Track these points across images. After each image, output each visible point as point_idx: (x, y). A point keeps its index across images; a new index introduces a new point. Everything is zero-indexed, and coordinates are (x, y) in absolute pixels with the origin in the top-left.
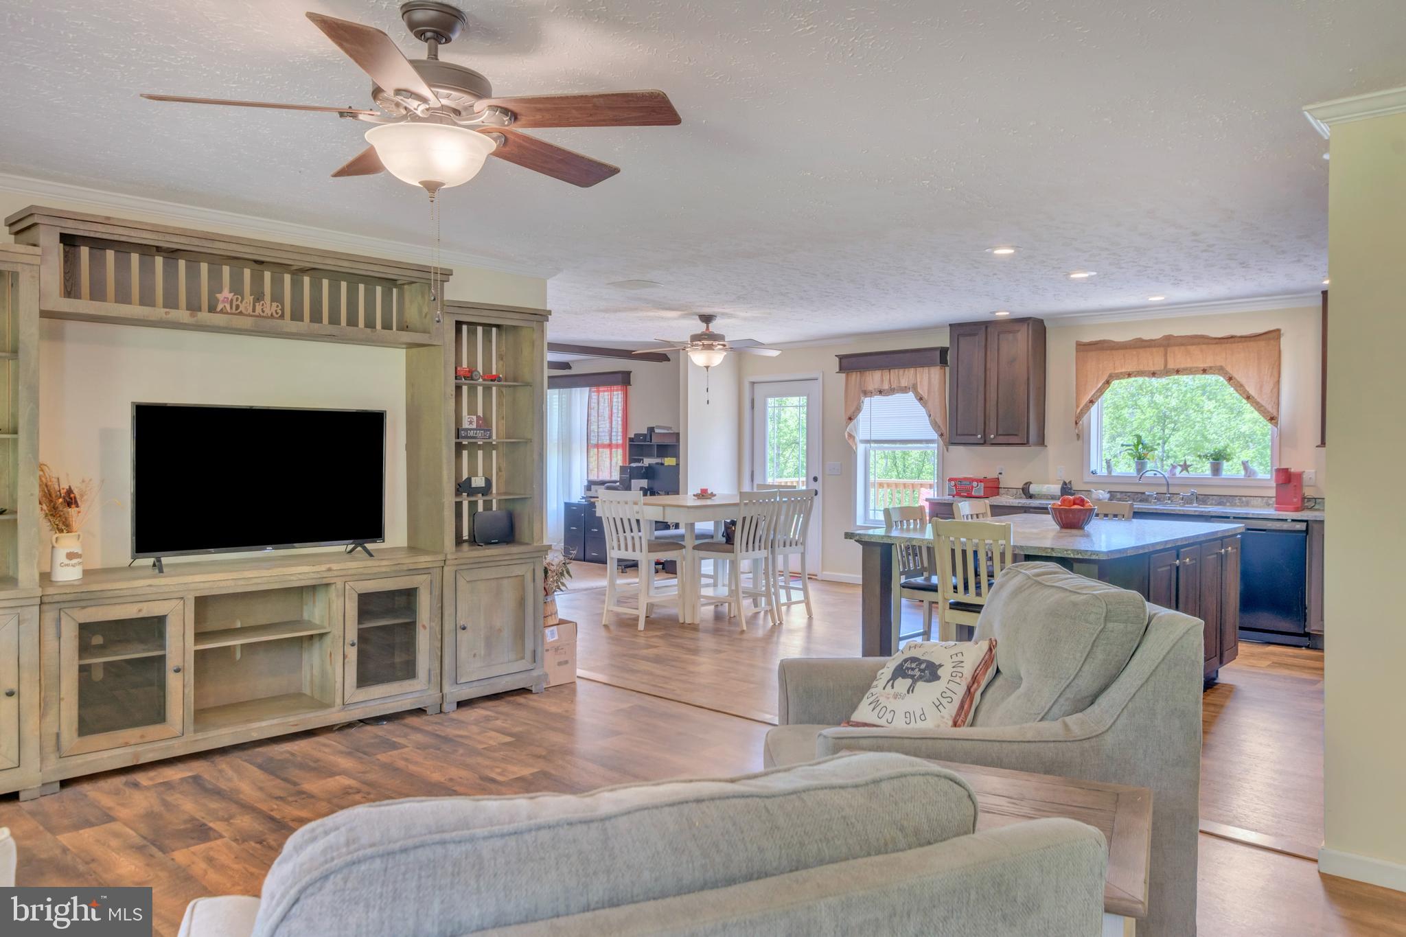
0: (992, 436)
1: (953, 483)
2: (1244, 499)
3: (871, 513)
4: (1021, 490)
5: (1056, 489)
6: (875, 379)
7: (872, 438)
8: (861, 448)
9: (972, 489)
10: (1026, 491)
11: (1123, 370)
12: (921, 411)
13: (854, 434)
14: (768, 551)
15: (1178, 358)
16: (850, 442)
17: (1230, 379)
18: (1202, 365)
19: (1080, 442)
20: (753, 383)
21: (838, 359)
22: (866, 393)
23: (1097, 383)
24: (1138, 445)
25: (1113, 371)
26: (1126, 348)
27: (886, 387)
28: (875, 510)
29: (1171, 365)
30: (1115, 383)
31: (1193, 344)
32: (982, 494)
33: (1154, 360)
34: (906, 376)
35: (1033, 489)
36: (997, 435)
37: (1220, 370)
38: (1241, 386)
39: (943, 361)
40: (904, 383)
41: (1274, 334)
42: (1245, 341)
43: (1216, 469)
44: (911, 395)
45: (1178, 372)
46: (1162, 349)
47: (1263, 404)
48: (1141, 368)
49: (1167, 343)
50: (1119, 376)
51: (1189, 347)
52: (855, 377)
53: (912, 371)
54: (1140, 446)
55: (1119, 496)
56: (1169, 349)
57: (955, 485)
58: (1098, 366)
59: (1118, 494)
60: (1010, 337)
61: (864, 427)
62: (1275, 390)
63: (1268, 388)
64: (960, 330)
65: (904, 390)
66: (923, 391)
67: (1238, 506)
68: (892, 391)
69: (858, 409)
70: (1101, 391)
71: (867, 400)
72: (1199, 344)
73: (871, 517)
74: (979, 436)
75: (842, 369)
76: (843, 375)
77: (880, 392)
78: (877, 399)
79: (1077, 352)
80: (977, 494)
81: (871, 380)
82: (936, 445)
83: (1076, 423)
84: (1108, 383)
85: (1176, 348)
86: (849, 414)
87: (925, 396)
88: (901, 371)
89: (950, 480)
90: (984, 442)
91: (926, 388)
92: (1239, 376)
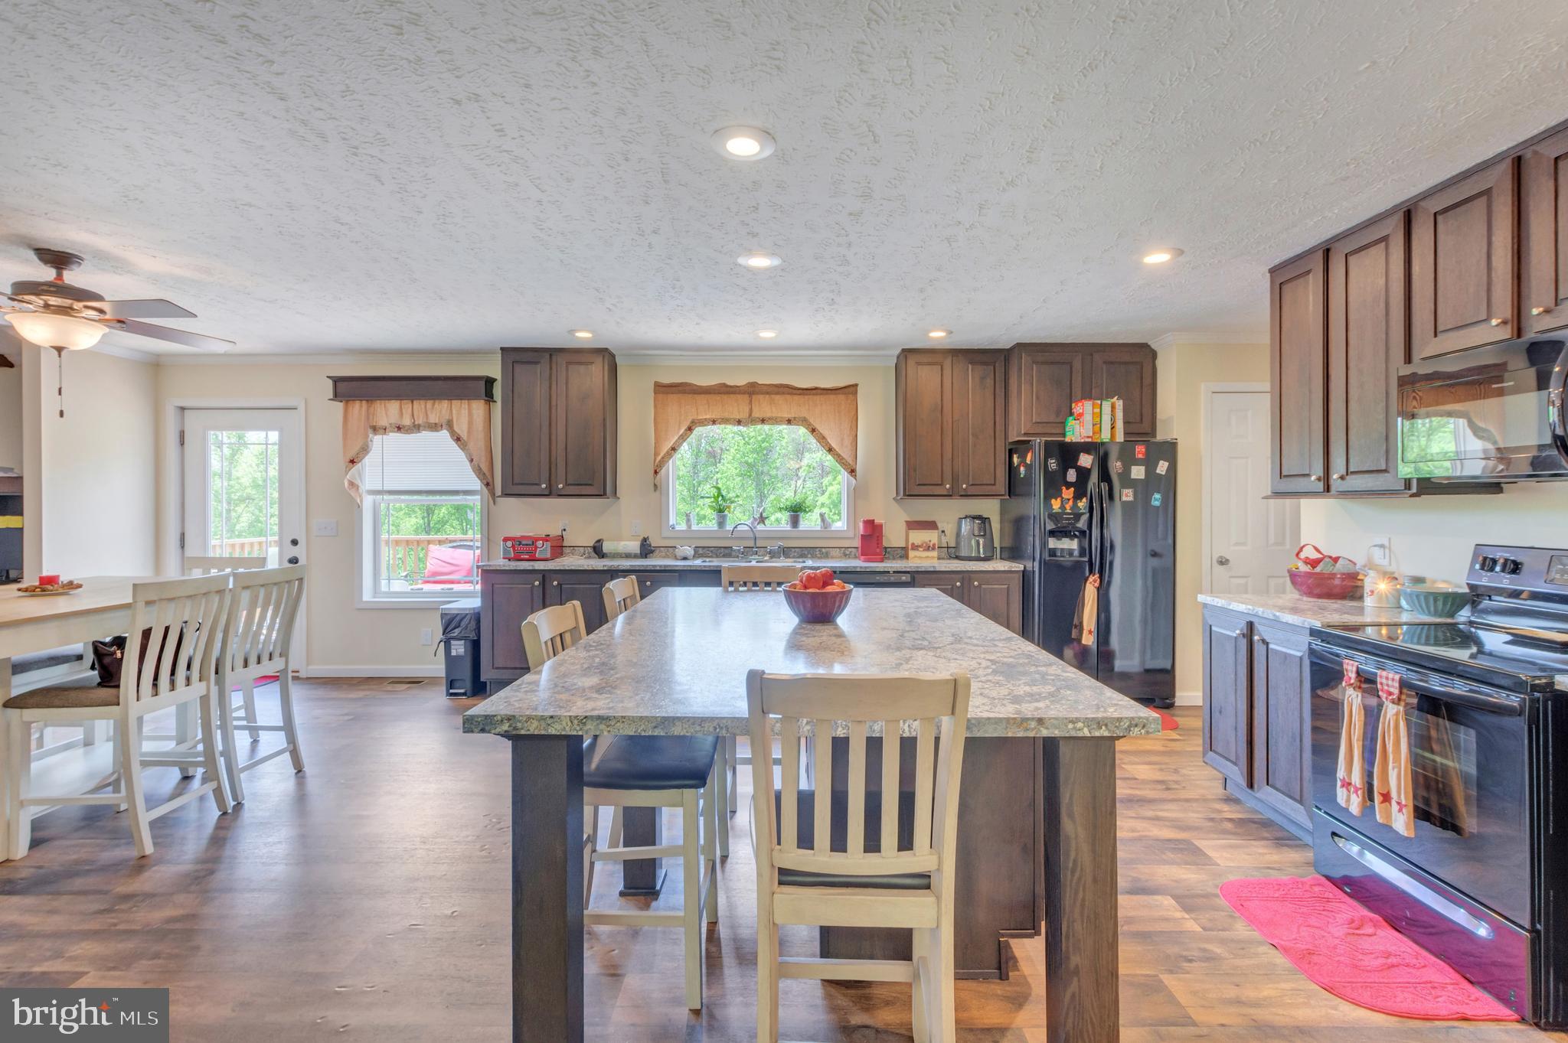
0: (561, 486)
1: (509, 544)
2: (824, 550)
3: (384, 583)
4: (590, 549)
5: (634, 546)
6: (389, 411)
7: (385, 488)
8: (368, 502)
9: (536, 550)
10: (598, 550)
11: (708, 417)
12: (460, 455)
13: (358, 482)
14: (208, 681)
15: (762, 407)
16: (353, 493)
17: (813, 431)
18: (787, 416)
19: (658, 492)
20: (183, 409)
21: (330, 383)
22: (375, 429)
23: (679, 429)
24: (718, 497)
25: (695, 417)
26: (710, 393)
27: (407, 421)
28: (389, 579)
29: (756, 414)
30: (698, 431)
31: (777, 393)
32: (549, 556)
33: (738, 407)
34: (440, 410)
35: (607, 547)
36: (567, 484)
37: (804, 422)
38: (824, 438)
39: (489, 396)
40: (433, 418)
41: (852, 389)
42: (827, 394)
43: (795, 522)
44: (445, 434)
45: (763, 421)
46: (747, 396)
47: (844, 457)
48: (726, 415)
49: (752, 390)
50: (703, 423)
51: (773, 396)
52: (358, 408)
53: (445, 404)
54: (720, 498)
55: (701, 551)
56: (754, 397)
57: (513, 546)
58: (679, 411)
59: (700, 549)
60: (582, 368)
61: (371, 474)
62: (854, 443)
63: (847, 442)
64: (517, 357)
65: (435, 427)
66: (461, 429)
67: (819, 558)
68: (416, 428)
69: (365, 450)
70: (683, 438)
71: (377, 440)
72: (783, 393)
73: (384, 587)
74: (544, 486)
75: (337, 396)
76: (339, 406)
77: (399, 429)
78: (394, 437)
79: (655, 393)
80: (542, 556)
81: (384, 412)
82: (478, 497)
83: (656, 472)
84: (690, 429)
85: (761, 397)
86: (350, 456)
87: (464, 435)
88: (429, 403)
89: (506, 540)
90: (550, 493)
91: (465, 427)
92: (822, 429)
